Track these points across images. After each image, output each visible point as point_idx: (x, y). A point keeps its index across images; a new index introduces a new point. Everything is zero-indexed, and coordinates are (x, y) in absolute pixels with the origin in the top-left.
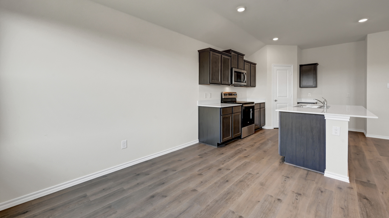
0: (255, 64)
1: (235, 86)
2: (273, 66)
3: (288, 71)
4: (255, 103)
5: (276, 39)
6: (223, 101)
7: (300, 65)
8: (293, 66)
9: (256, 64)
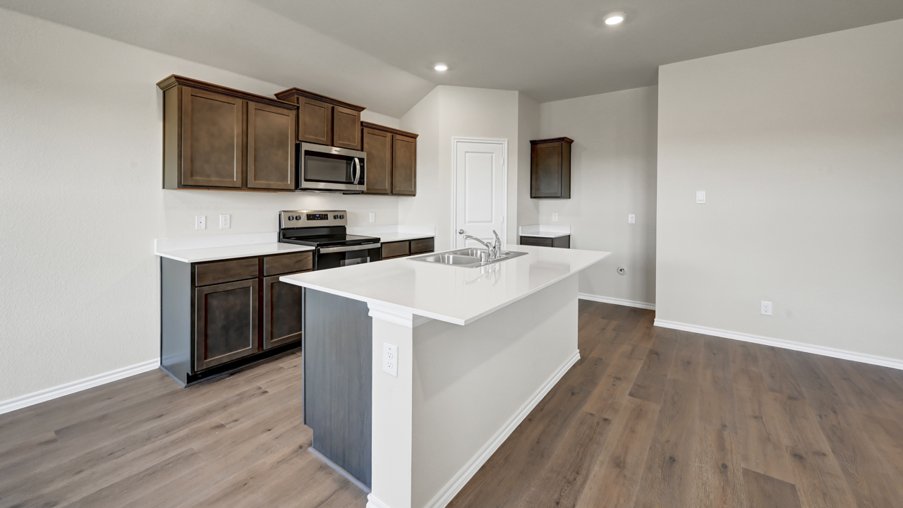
0: (414, 137)
1: (344, 194)
2: (456, 140)
3: (494, 155)
4: (382, 241)
5: (441, 68)
6: (286, 235)
7: (532, 142)
8: (506, 142)
9: (417, 135)
